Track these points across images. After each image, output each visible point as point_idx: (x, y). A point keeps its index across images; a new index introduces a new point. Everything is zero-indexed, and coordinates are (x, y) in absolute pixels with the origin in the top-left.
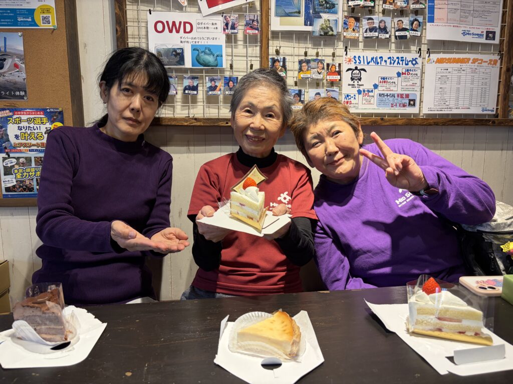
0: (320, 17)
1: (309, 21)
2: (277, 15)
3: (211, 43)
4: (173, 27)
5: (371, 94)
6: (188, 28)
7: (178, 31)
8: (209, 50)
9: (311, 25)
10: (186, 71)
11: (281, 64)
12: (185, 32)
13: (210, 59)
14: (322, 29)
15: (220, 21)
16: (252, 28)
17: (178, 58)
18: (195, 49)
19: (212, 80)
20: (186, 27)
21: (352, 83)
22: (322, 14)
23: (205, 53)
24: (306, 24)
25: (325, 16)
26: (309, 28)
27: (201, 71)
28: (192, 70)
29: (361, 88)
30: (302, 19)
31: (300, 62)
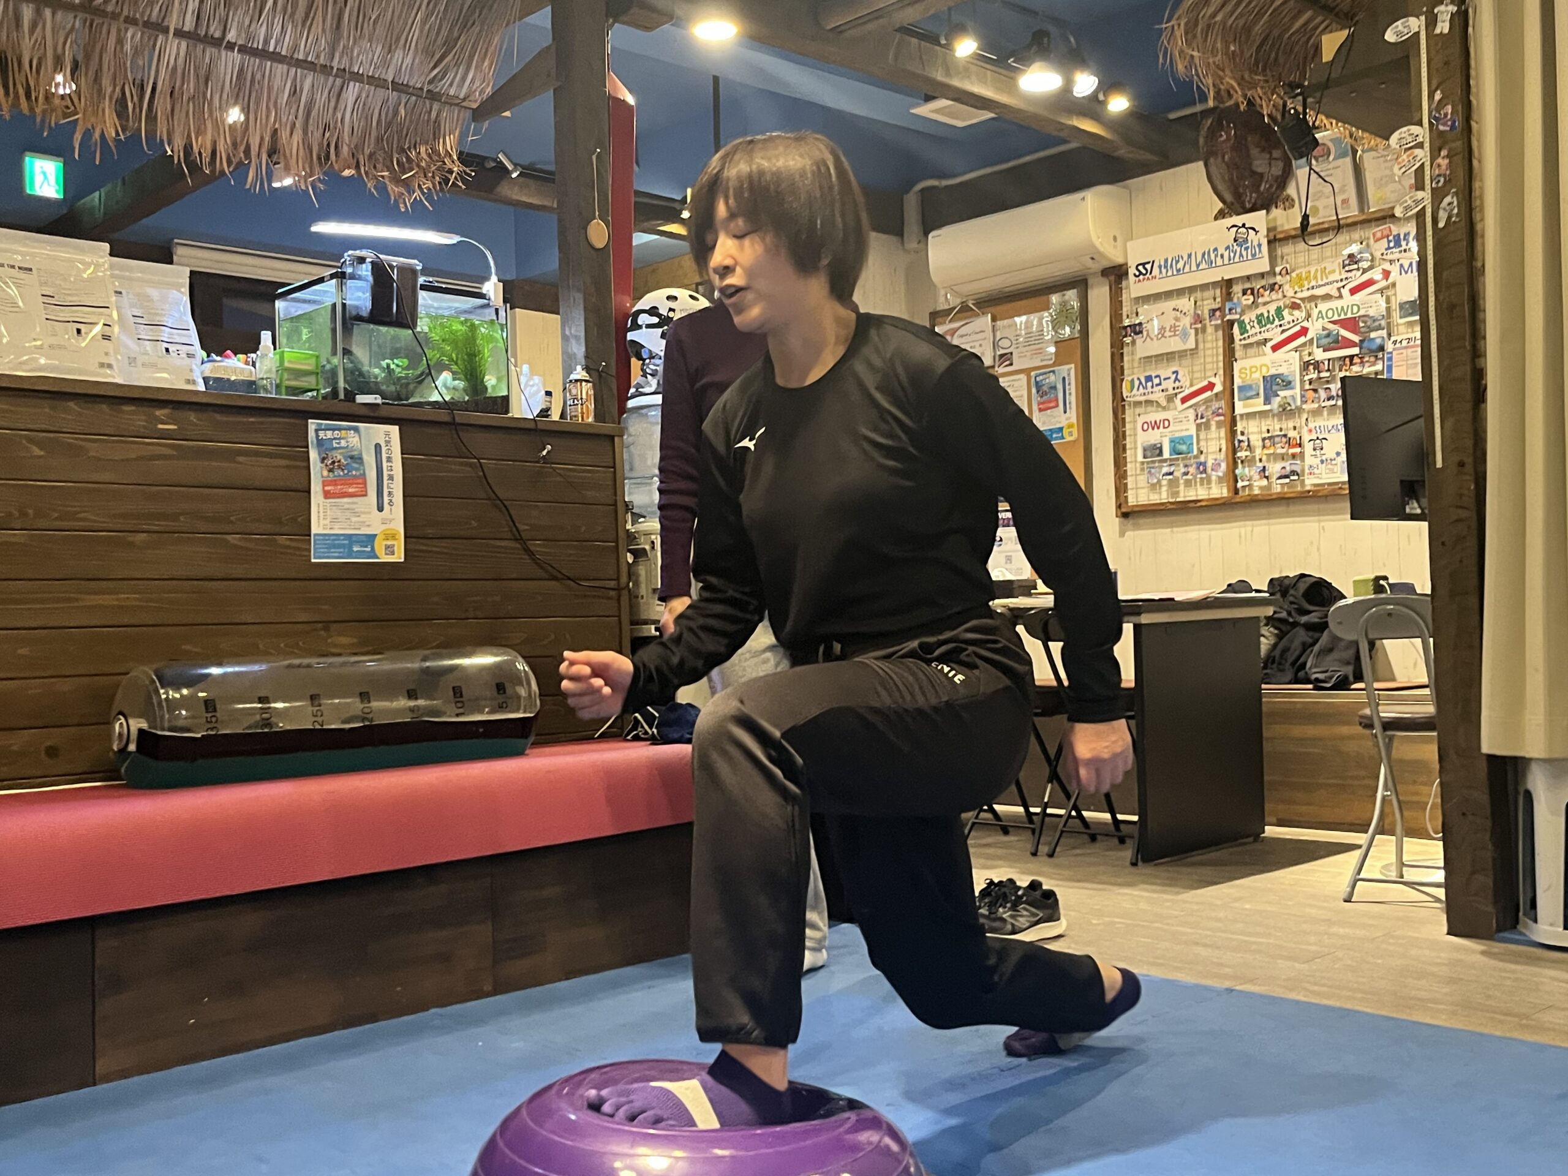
0: (1278, 396)
1: (1267, 401)
2: (1240, 400)
3: (1184, 434)
4: (1155, 425)
5: (1333, 462)
6: (1166, 423)
7: (1158, 428)
8: (1183, 440)
9: (1269, 404)
10: (1165, 461)
11: (1246, 444)
12: (1164, 428)
13: (1184, 448)
14: (1280, 406)
15: (1191, 414)
16: (1219, 415)
17: (1158, 451)
18: (1172, 441)
19: (1186, 466)
20: (1165, 423)
21: (1314, 453)
22: (1279, 393)
23: (1180, 444)
24: (1265, 404)
25: (1282, 393)
26: (1268, 407)
27: (1177, 459)
28: (1171, 460)
29: (1324, 458)
30: (1261, 399)
31: (1264, 439)
